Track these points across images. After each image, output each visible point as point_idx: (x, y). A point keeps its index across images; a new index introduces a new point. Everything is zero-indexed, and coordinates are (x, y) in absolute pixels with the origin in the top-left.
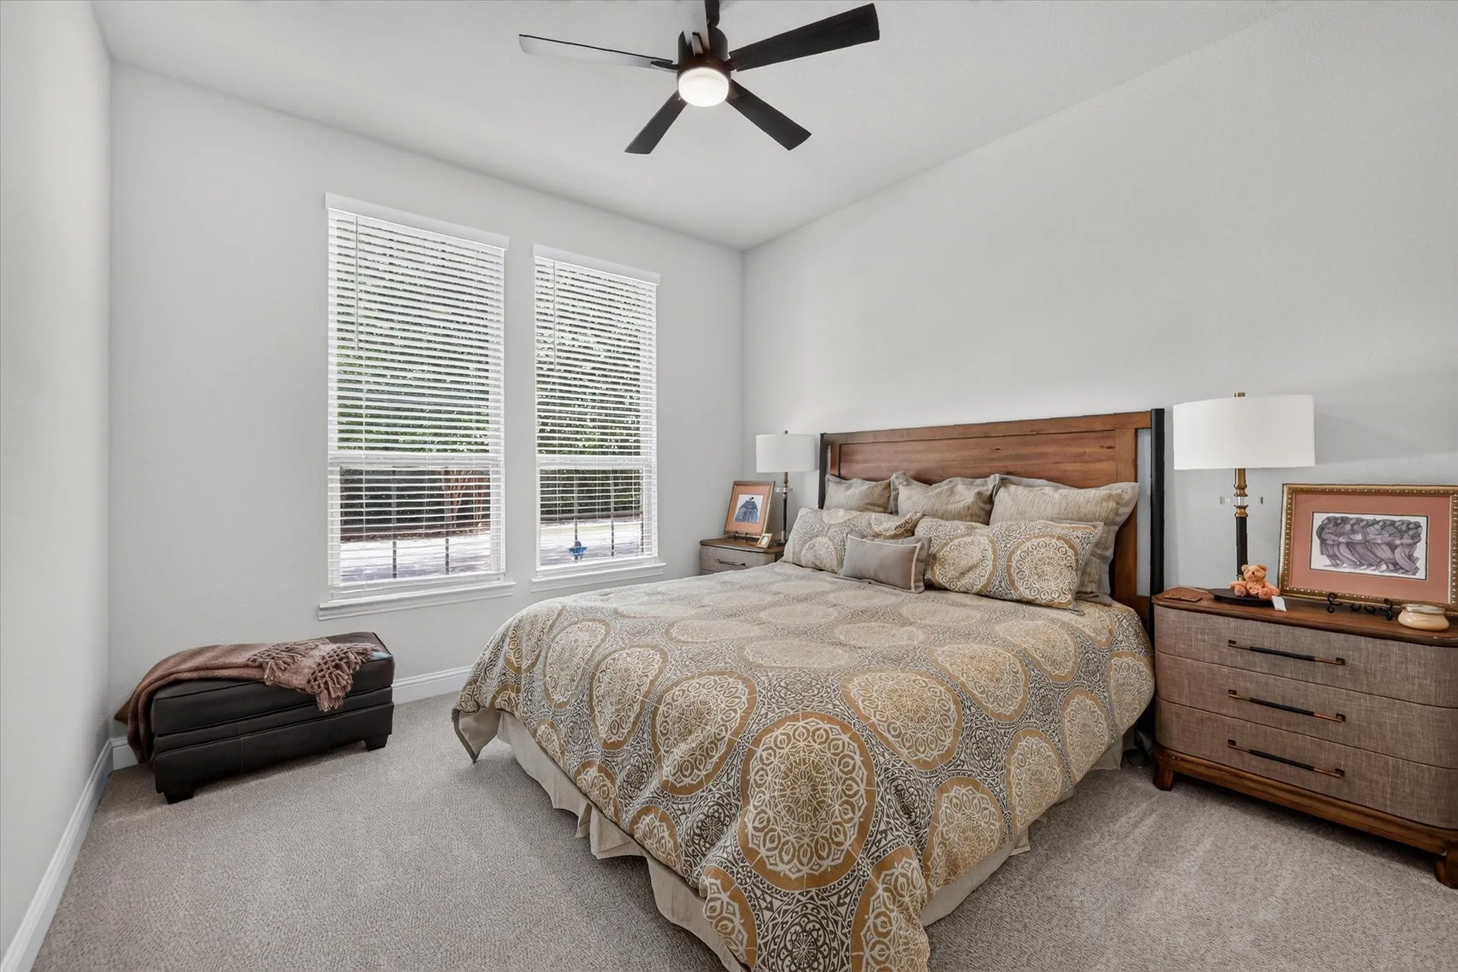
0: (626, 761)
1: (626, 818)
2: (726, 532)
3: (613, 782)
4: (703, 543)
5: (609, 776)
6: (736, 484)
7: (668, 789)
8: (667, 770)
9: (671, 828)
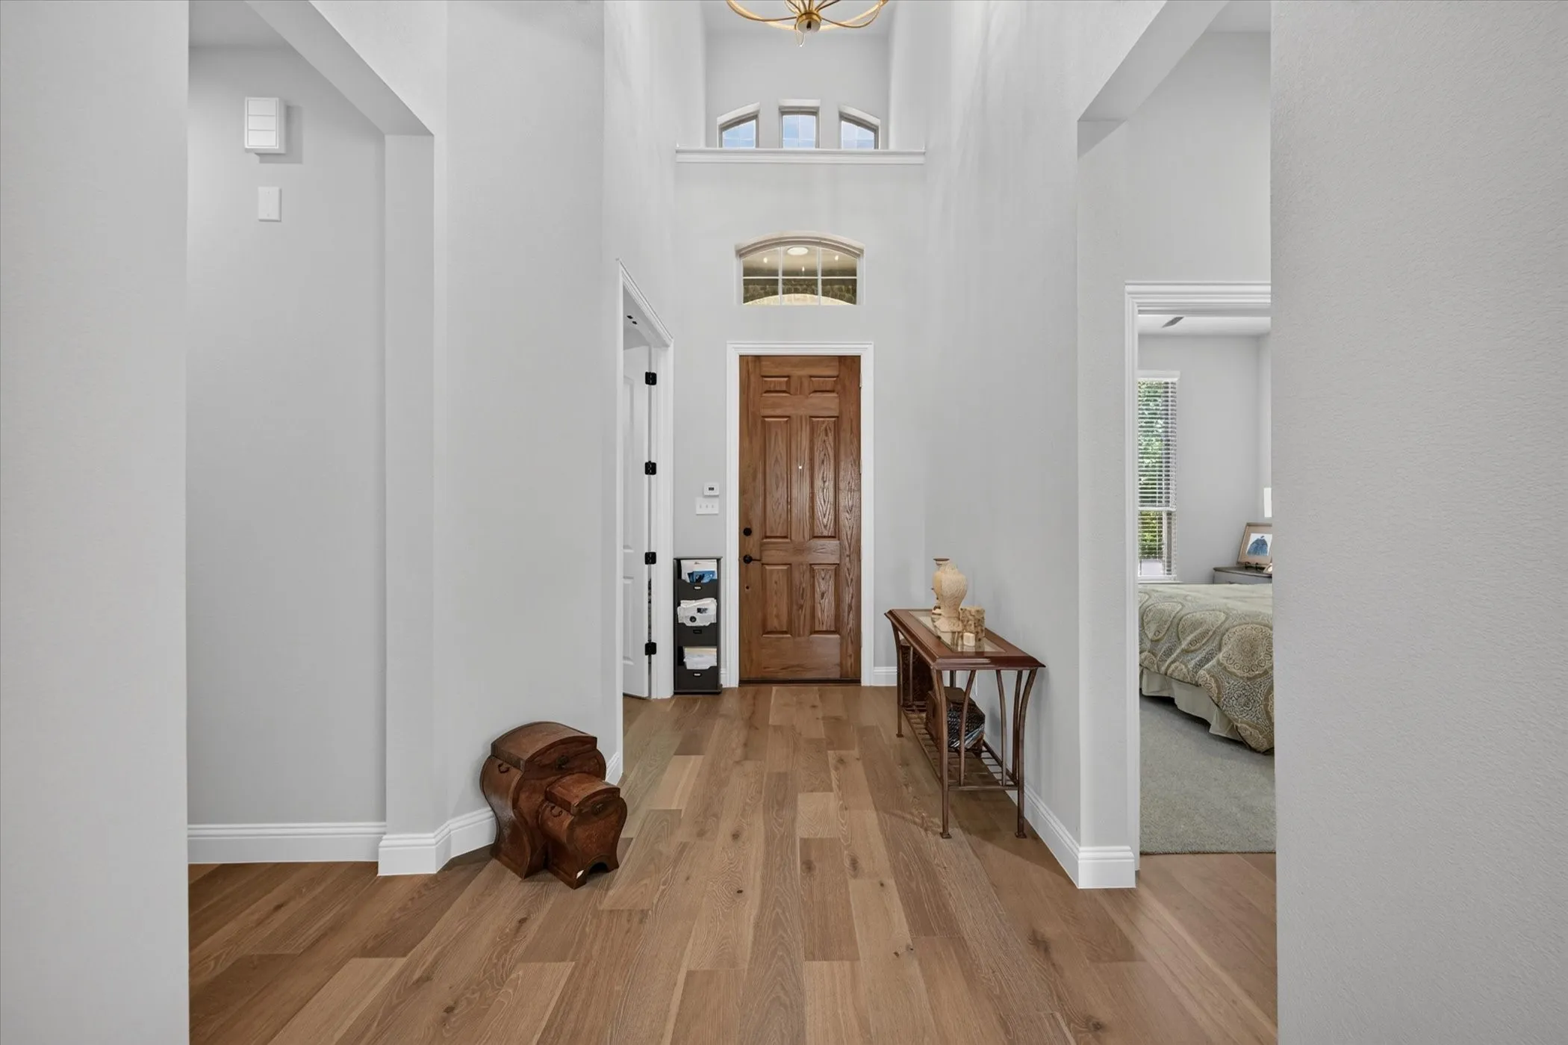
0: (1163, 647)
1: (1163, 669)
2: (1238, 563)
3: (1156, 657)
4: (1216, 569)
5: (1154, 654)
6: (1249, 525)
7: (1186, 652)
8: (1184, 645)
9: (1186, 666)
